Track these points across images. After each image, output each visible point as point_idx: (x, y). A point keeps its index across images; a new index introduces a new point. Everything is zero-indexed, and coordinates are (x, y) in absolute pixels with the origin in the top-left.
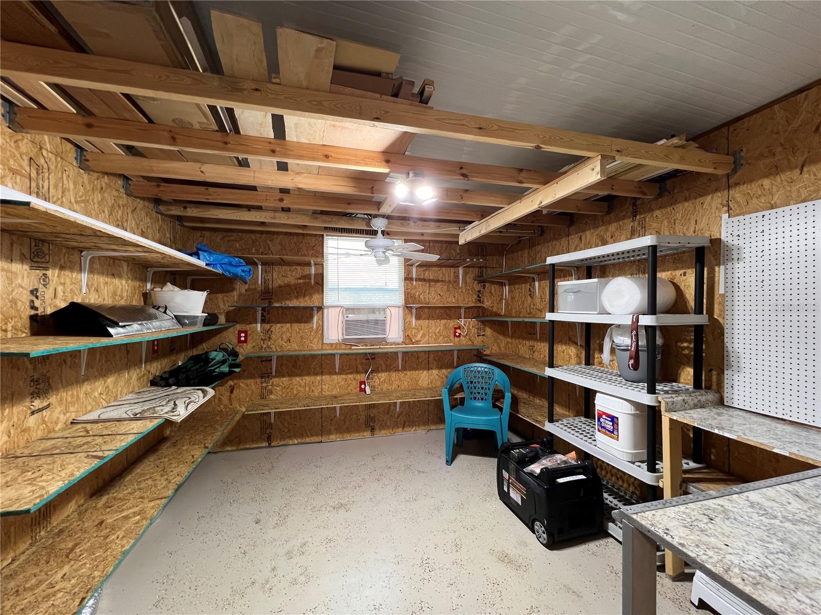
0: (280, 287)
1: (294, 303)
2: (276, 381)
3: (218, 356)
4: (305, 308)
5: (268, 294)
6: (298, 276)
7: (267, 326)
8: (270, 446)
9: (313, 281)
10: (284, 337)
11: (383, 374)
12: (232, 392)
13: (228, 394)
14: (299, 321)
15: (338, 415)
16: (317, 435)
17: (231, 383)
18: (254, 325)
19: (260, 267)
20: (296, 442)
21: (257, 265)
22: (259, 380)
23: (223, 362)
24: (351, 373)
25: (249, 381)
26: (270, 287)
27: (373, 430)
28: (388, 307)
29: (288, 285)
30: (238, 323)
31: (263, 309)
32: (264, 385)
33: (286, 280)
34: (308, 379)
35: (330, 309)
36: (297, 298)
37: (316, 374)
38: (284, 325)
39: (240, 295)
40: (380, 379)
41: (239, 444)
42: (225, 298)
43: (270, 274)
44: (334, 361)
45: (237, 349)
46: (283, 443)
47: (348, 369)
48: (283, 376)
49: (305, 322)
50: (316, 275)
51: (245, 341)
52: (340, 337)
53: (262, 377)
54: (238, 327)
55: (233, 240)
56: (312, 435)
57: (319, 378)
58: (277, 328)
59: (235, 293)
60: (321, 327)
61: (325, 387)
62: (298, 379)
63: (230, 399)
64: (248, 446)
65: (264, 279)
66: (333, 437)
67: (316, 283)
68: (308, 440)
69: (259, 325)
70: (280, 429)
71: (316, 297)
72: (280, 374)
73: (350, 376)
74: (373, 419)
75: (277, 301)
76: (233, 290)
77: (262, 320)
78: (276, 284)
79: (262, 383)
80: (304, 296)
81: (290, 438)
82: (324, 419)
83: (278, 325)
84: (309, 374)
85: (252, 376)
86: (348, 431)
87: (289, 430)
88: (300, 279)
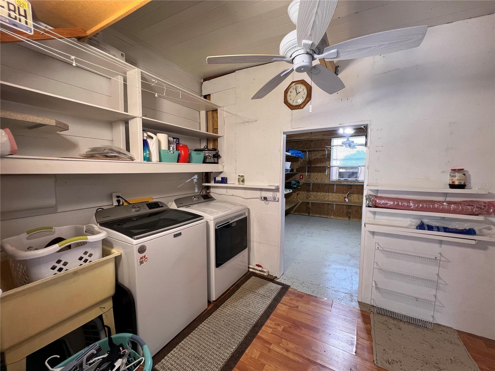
0: (314, 159)
1: (319, 165)
2: (311, 193)
3: (293, 182)
4: (323, 167)
5: (310, 162)
6: (321, 155)
7: (309, 174)
8: (309, 215)
9: (326, 156)
10: (315, 178)
11: (355, 195)
12: (298, 195)
13: (296, 196)
14: (321, 172)
15: (334, 209)
16: (326, 215)
17: (297, 192)
18: (305, 173)
19: (308, 152)
20: (318, 216)
21: (306, 152)
22: (306, 192)
23: (295, 184)
24: (341, 193)
25: (303, 192)
26: (311, 159)
27: (349, 217)
28: (359, 166)
29: (317, 159)
30: (300, 172)
31: (308, 168)
32: (308, 194)
33: (316, 157)
34: (323, 194)
35: (333, 167)
36: (320, 163)
37: (326, 192)
38: (315, 173)
39: (301, 163)
40: (354, 197)
41: (299, 212)
42: (296, 164)
43: (311, 155)
44: (334, 188)
45: (299, 181)
46: (313, 215)
47: (340, 192)
48: (314, 192)
49: (323, 172)
50: (327, 154)
51: (302, 179)
52: (337, 179)
53: (307, 191)
54: (300, 174)
55: (299, 144)
56: (324, 215)
57: (327, 194)
58: (312, 174)
59: (299, 162)
60: (329, 175)
61: (330, 198)
62: (319, 193)
63: (297, 198)
64: (302, 214)
65: (309, 157)
66: (332, 217)
67: (328, 157)
68: (322, 216)
69: (307, 173)
70: (312, 210)
71: (327, 163)
72: (313, 191)
73: (340, 194)
74: (350, 213)
75: (313, 165)
76: (299, 161)
77: (308, 171)
78: (313, 159)
79: (307, 193)
80: (323, 162)
81: (316, 214)
82: (329, 209)
83: (313, 173)
84: (324, 192)
85: (304, 191)
86: (338, 216)
87: (316, 211)
88: (321, 156)
